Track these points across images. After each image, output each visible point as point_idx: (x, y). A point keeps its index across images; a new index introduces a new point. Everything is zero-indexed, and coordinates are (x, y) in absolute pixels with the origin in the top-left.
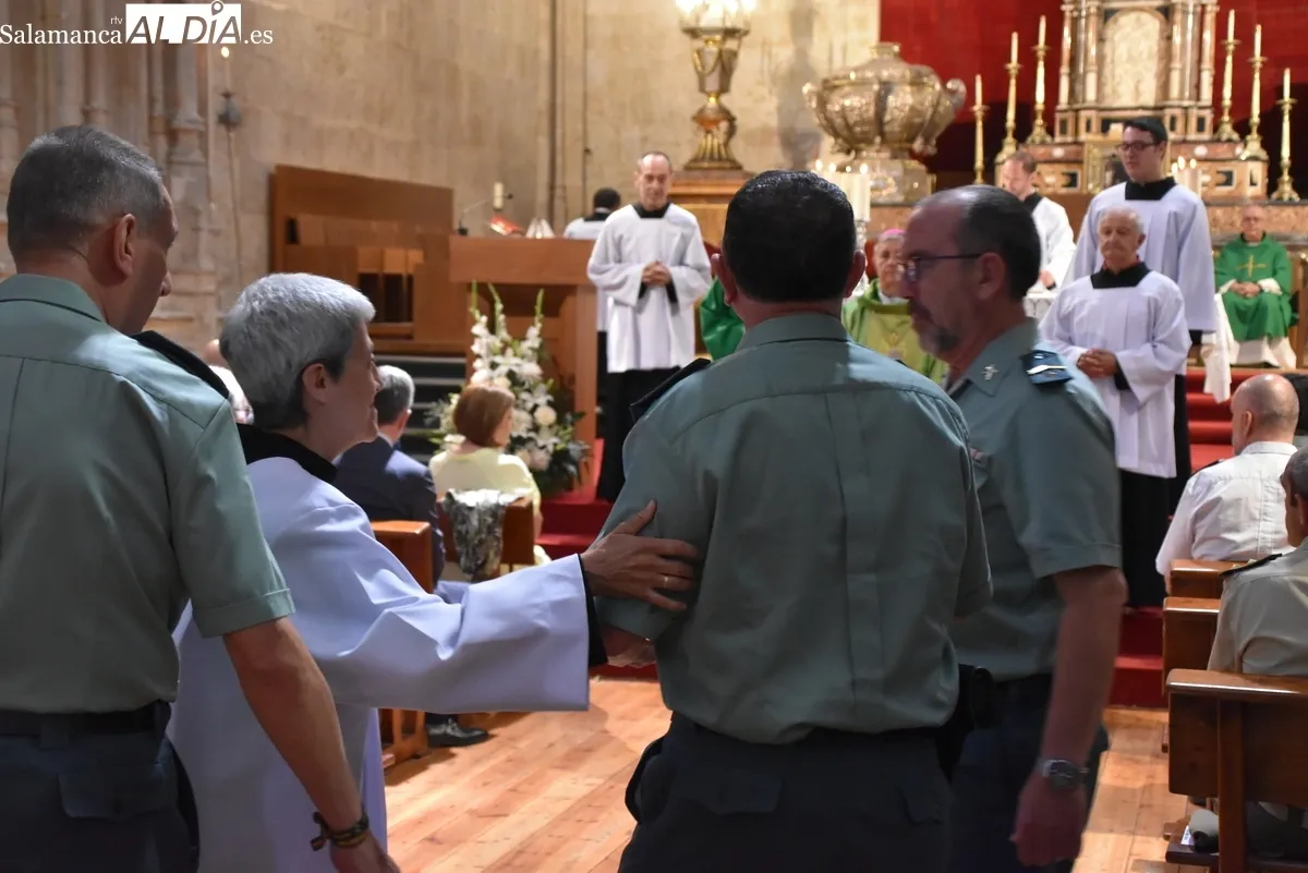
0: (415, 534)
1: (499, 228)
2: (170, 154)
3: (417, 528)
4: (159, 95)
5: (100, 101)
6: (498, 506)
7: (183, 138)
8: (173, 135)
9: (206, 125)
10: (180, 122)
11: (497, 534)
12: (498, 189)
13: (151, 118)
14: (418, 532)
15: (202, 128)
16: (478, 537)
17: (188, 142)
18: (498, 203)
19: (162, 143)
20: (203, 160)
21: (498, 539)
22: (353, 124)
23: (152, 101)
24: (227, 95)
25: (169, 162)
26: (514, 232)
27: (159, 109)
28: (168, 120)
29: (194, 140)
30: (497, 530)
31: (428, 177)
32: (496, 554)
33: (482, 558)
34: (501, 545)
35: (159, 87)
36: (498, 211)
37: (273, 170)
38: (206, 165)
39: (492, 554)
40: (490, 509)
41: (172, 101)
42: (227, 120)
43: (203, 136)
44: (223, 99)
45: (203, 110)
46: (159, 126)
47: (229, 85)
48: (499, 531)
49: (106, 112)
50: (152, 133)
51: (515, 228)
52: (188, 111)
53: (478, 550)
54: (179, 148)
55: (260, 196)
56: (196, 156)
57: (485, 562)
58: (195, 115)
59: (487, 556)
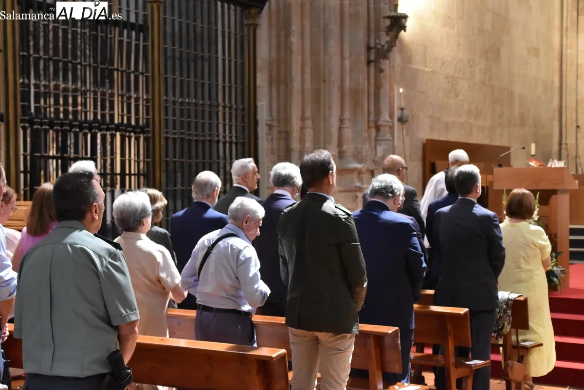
0: (460, 314)
1: (533, 164)
2: (377, 136)
3: (462, 311)
4: (372, 111)
5: (347, 115)
6: (509, 299)
7: (382, 129)
8: (378, 128)
9: (393, 123)
10: (381, 122)
11: (509, 314)
12: (533, 146)
13: (369, 121)
14: (462, 313)
15: (391, 124)
16: (499, 315)
17: (385, 131)
18: (533, 152)
19: (373, 132)
20: (390, 138)
21: (509, 316)
22: (463, 119)
23: (369, 114)
24: (402, 109)
25: (376, 140)
26: (540, 165)
27: (372, 117)
28: (376, 122)
29: (387, 129)
30: (509, 311)
31: (497, 142)
32: (508, 324)
33: (502, 326)
34: (511, 319)
35: (372, 107)
36: (533, 156)
37: (425, 142)
38: (393, 140)
39: (506, 323)
40: (505, 301)
41: (378, 113)
42: (401, 120)
43: (392, 128)
44: (400, 111)
45: (391, 116)
46: (372, 124)
47: (403, 105)
48: (509, 312)
49: (350, 120)
50: (369, 128)
51: (541, 164)
52: (385, 117)
53: (499, 322)
54: (381, 133)
55: (420, 153)
56: (388, 136)
57: (503, 327)
58: (388, 118)
59: (504, 325)
